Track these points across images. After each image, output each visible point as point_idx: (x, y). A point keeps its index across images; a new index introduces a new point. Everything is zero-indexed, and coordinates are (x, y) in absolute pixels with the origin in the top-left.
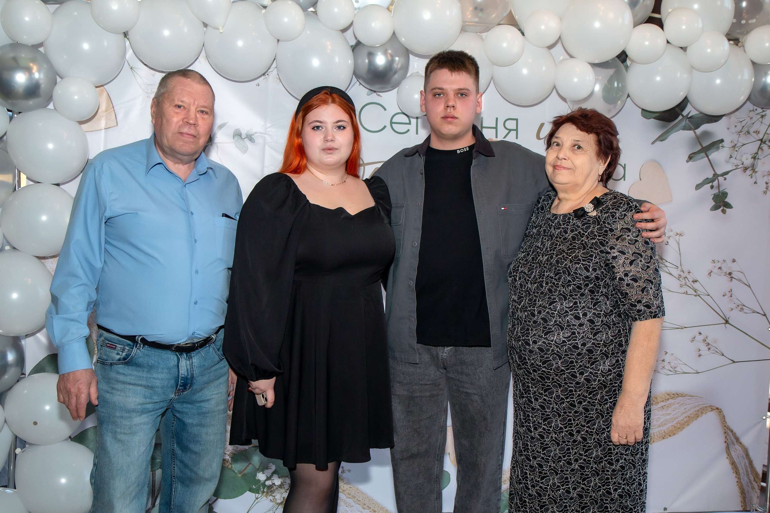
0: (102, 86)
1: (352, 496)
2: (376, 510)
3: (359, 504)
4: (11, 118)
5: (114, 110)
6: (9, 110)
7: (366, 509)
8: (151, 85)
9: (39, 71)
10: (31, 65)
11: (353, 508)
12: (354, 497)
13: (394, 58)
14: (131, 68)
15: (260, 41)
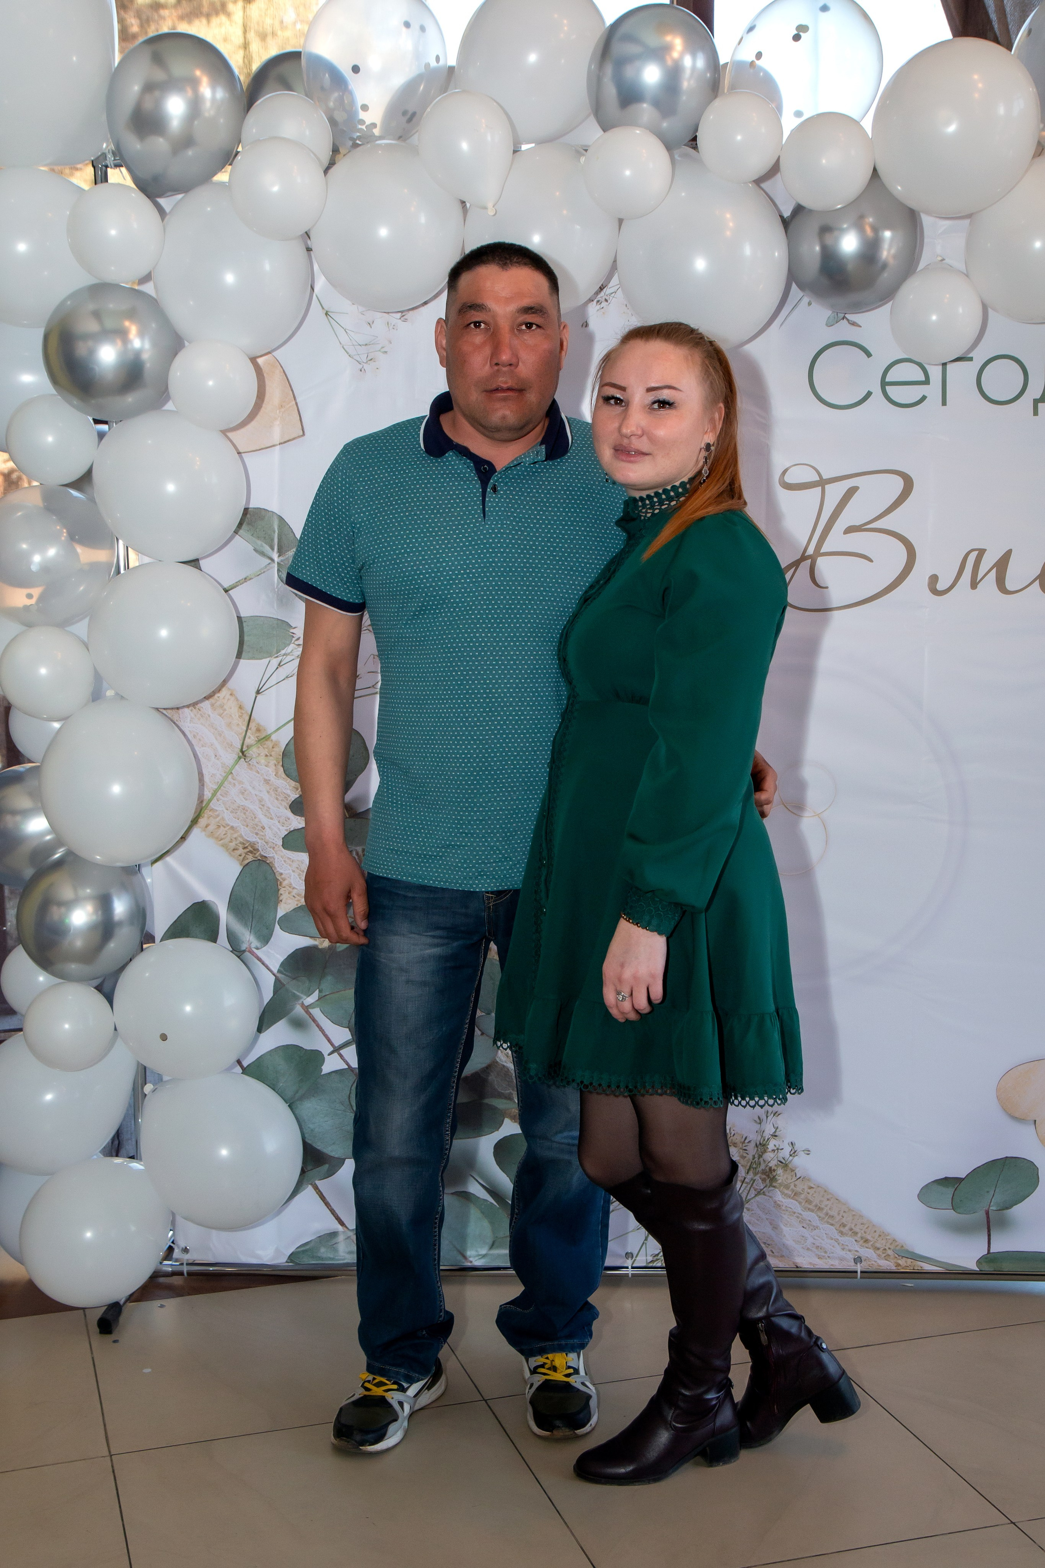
0: (269, 353)
1: (816, 1206)
2: (869, 1237)
3: (832, 1225)
4: (101, 435)
5: (296, 404)
6: (97, 422)
7: (847, 1235)
8: (366, 345)
9: (141, 334)
10: (127, 323)
11: (817, 1231)
12: (820, 1209)
13: (880, 234)
14: (327, 314)
15: (578, 227)
